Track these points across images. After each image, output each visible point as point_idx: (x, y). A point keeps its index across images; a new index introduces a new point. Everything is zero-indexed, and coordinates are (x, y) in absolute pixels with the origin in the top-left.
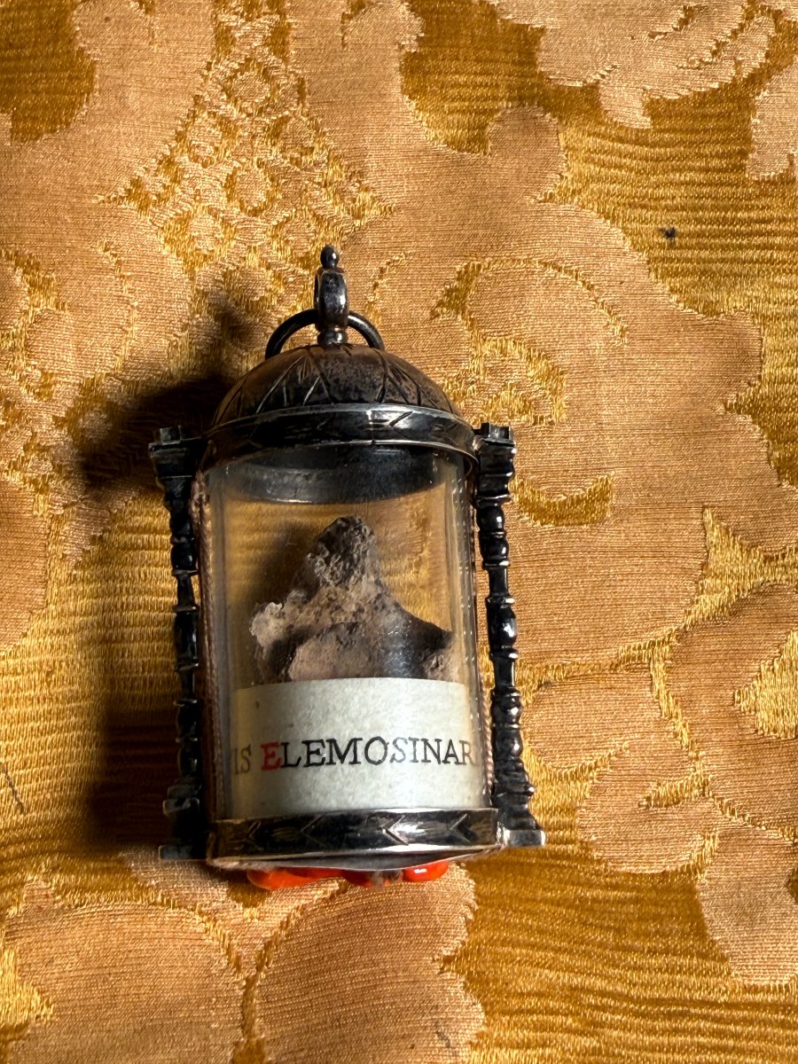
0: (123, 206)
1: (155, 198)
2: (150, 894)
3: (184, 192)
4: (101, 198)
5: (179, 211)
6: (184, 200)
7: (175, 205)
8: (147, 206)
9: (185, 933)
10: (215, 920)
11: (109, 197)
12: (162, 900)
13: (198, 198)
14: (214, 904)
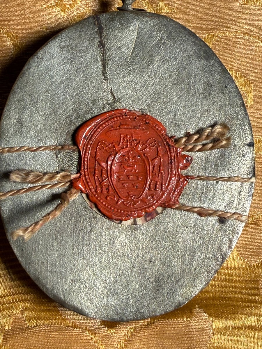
0: (54, 10)
1: (68, 6)
2: (67, 322)
3: (81, 3)
4: (44, 6)
5: (79, 12)
6: (81, 7)
7: (77, 9)
8: (65, 10)
9: (82, 339)
10: (95, 334)
11: (48, 6)
12: (72, 324)
13: (87, 6)
14: (95, 327)
